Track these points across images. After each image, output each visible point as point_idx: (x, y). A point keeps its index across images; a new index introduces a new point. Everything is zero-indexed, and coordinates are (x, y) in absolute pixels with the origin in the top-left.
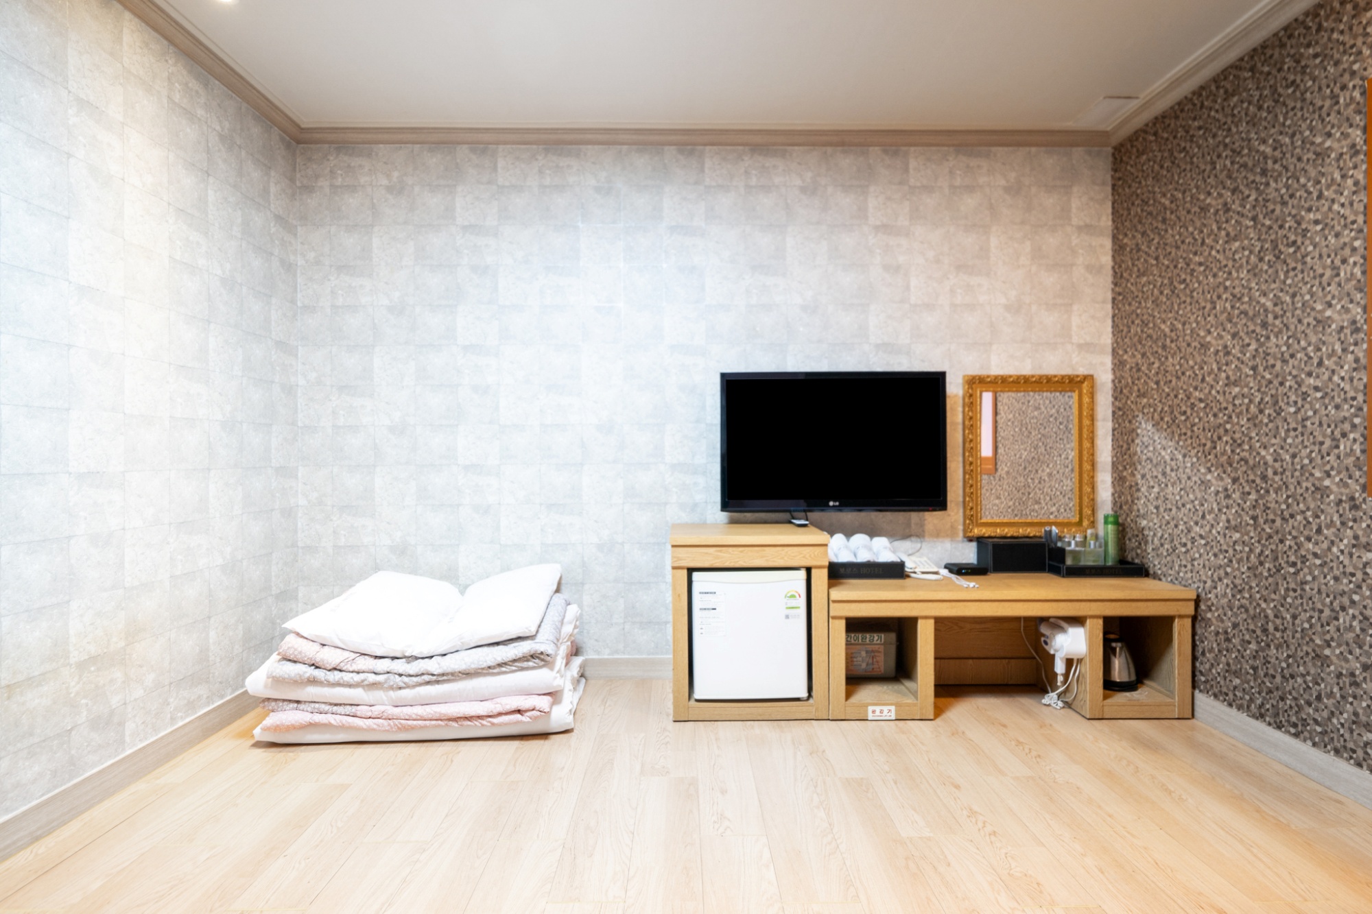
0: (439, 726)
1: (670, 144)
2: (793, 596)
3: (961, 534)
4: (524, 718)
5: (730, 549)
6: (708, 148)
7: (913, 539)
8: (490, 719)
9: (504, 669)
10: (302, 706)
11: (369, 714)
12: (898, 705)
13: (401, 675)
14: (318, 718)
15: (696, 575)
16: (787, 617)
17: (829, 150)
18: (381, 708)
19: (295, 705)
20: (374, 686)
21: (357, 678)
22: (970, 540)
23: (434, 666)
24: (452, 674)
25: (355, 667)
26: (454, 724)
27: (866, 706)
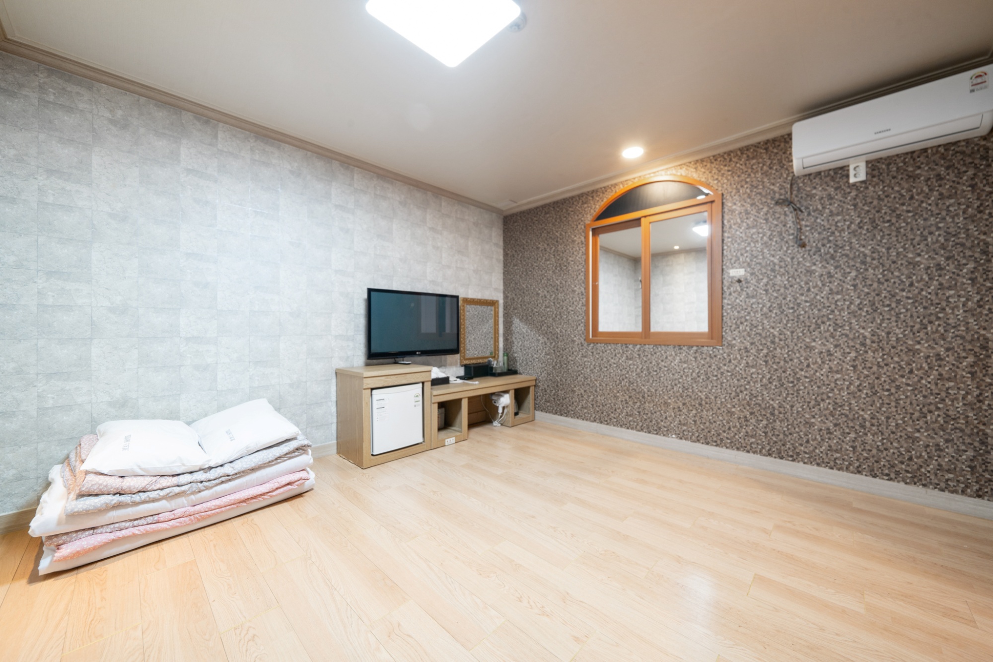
0: (233, 508)
1: (336, 160)
2: (417, 396)
3: (459, 364)
4: (294, 487)
5: (392, 377)
6: (356, 168)
7: (443, 367)
8: (270, 494)
9: (279, 461)
10: (99, 531)
11: (172, 517)
12: (456, 437)
13: (201, 482)
14: (124, 533)
15: (374, 392)
16: (415, 406)
17: (412, 187)
18: (183, 510)
19: (91, 532)
20: (177, 495)
21: (162, 493)
22: (462, 366)
23: (228, 470)
24: (243, 472)
25: (158, 486)
26: (244, 504)
27: (444, 440)
